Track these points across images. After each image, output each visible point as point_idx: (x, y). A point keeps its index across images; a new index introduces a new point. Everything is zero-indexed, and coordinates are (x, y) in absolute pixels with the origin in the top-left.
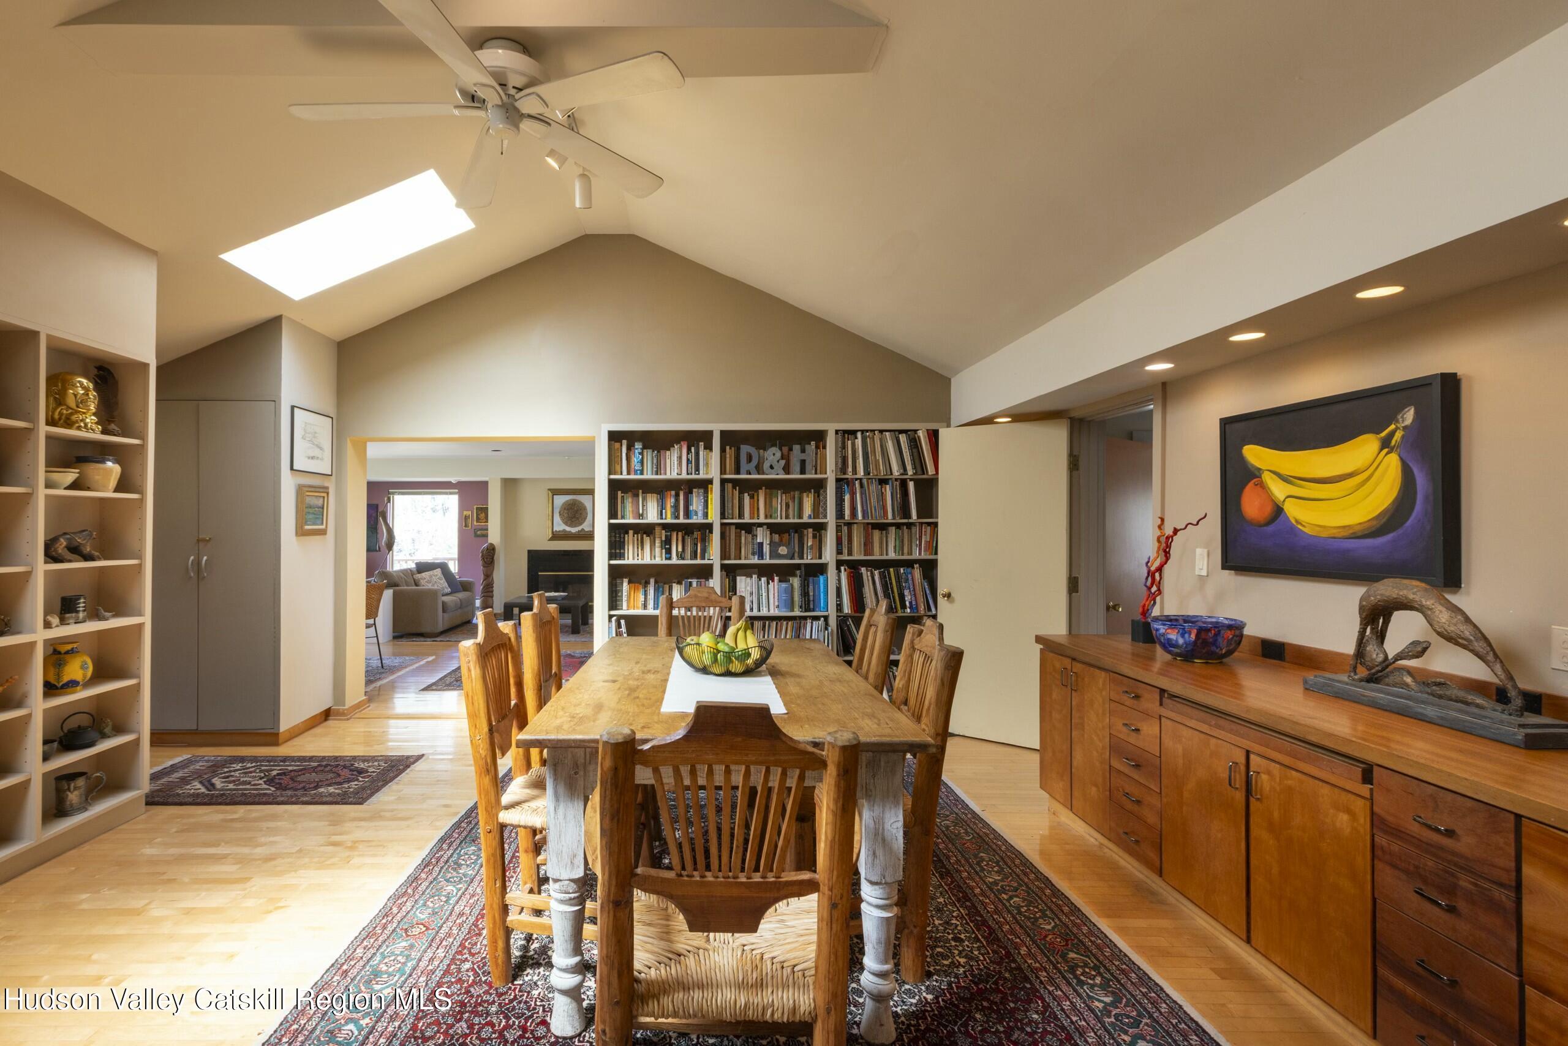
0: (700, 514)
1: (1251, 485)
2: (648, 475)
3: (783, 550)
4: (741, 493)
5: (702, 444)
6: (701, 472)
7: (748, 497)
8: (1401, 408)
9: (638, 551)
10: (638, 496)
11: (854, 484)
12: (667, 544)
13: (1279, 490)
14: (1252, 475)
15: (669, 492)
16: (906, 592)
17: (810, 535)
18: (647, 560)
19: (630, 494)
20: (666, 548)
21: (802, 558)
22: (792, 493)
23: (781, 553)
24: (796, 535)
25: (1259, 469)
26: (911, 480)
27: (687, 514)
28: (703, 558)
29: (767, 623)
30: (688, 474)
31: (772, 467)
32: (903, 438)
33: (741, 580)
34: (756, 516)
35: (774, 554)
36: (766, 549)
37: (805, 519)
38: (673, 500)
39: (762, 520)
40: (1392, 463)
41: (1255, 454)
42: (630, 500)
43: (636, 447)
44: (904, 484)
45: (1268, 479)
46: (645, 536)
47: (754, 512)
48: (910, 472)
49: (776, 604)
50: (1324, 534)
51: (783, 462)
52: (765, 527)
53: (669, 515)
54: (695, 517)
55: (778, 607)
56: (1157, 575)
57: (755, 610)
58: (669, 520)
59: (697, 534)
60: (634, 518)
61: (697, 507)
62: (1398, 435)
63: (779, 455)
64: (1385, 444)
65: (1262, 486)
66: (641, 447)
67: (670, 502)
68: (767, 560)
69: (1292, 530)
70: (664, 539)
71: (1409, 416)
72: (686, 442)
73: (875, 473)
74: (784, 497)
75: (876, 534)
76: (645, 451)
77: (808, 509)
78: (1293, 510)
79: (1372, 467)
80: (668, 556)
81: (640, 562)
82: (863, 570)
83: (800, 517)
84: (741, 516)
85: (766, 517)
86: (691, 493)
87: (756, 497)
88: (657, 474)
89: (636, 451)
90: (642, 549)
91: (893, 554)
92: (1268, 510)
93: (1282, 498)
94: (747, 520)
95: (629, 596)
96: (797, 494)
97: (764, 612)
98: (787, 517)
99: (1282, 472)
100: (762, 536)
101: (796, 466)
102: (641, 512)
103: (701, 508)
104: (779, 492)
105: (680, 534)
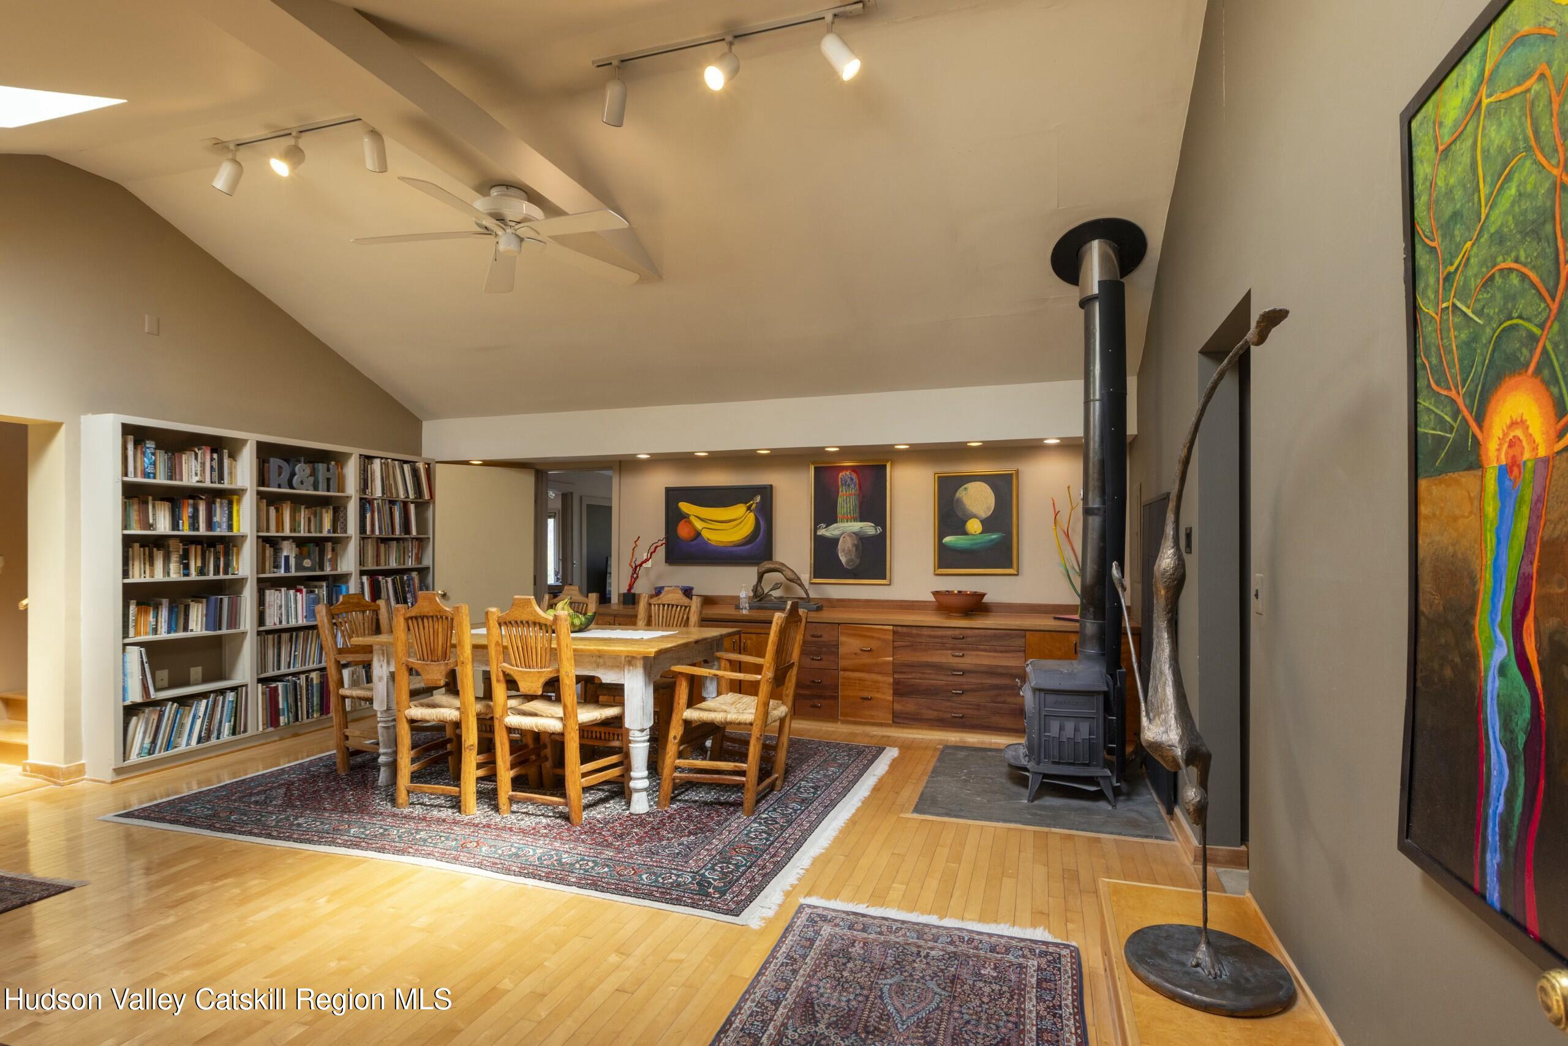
0: (225, 526)
1: (683, 521)
2: (161, 480)
3: (307, 563)
4: (268, 505)
5: (226, 451)
6: (226, 481)
7: (274, 511)
8: (755, 495)
9: (145, 567)
10: (147, 503)
11: (373, 503)
12: (185, 558)
13: (699, 525)
14: (684, 517)
15: (186, 501)
16: (409, 596)
17: (330, 549)
18: (159, 576)
19: (136, 500)
20: (183, 564)
21: (322, 570)
22: (314, 508)
23: (306, 565)
24: (317, 548)
25: (688, 514)
26: (412, 503)
27: (210, 525)
28: (226, 572)
29: (294, 634)
30: (212, 482)
31: (302, 483)
32: (406, 467)
33: (270, 593)
34: (281, 529)
35: (299, 567)
36: (292, 562)
37: (325, 534)
38: (190, 510)
39: (287, 532)
40: (751, 516)
41: (685, 507)
42: (136, 507)
43: (148, 446)
44: (405, 504)
45: (692, 519)
46: (155, 549)
47: (280, 526)
48: (412, 496)
49: (305, 614)
50: (721, 545)
51: (312, 479)
52: (291, 540)
53: (186, 527)
54: (218, 529)
55: (306, 617)
56: (638, 568)
57: (284, 622)
58: (185, 530)
59: (220, 548)
60: (141, 529)
61: (221, 519)
62: (754, 506)
63: (308, 471)
64: (749, 508)
65: (690, 523)
66: (154, 446)
67: (187, 512)
68: (293, 573)
69: (706, 543)
70: (181, 553)
71: (758, 499)
72: (209, 448)
73: (389, 495)
74: (307, 512)
75: (382, 546)
76: (158, 451)
77: (327, 524)
78: (706, 534)
79: (743, 517)
80: (186, 572)
81: (148, 579)
82: (380, 578)
83: (321, 532)
84: (268, 530)
85: (291, 531)
86: (214, 502)
87: (280, 511)
88: (171, 479)
89: (148, 451)
90: (152, 564)
91: (394, 565)
92: (693, 534)
93: (700, 528)
94: (273, 533)
95: (136, 621)
96: (318, 509)
97: (293, 623)
98: (309, 531)
99: (700, 516)
100: (288, 550)
101: (322, 484)
102: (151, 521)
103: (225, 519)
104: (303, 507)
105: (199, 547)
